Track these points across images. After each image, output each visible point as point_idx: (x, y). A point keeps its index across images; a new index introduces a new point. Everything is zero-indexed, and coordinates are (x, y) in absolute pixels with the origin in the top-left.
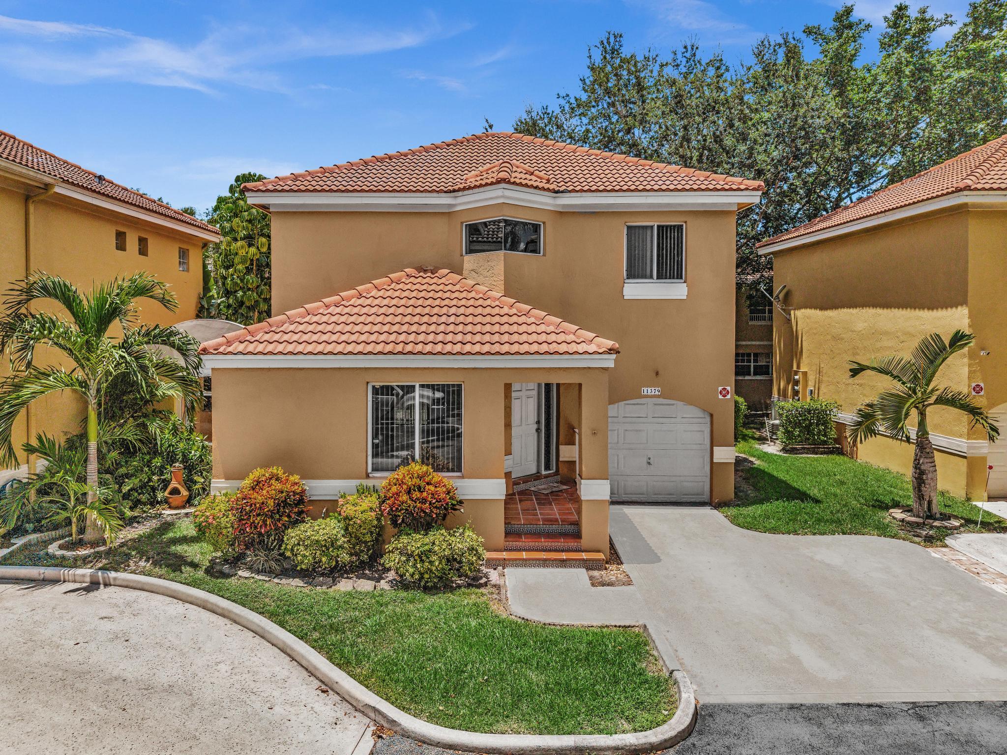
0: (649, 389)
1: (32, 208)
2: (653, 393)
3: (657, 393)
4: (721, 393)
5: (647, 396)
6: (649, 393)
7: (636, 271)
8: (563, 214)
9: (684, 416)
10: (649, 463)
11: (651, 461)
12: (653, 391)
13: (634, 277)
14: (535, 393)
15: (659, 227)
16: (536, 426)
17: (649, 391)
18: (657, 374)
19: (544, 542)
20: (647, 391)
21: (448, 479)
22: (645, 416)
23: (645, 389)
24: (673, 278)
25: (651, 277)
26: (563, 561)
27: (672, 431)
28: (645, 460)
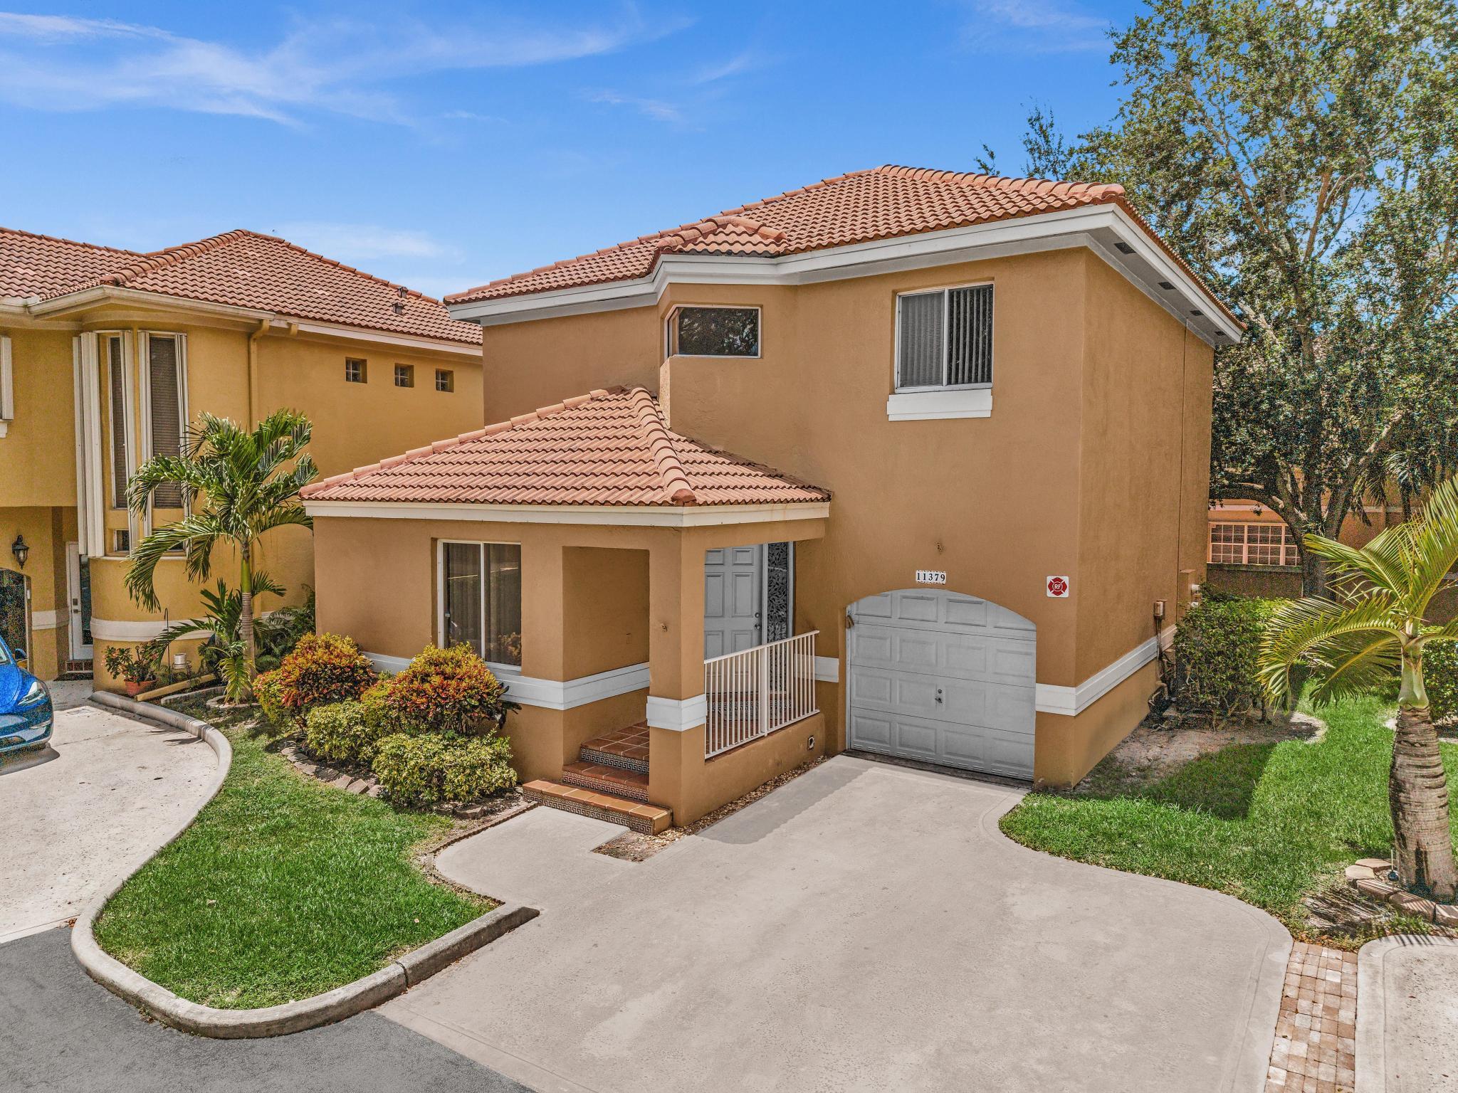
0: (928, 573)
1: (254, 347)
2: (933, 581)
3: (940, 581)
4: (1051, 586)
5: (924, 586)
6: (927, 580)
7: (915, 375)
8: (796, 290)
9: (1002, 624)
10: (940, 700)
11: (943, 696)
12: (935, 577)
13: (912, 384)
14: (754, 569)
15: (951, 293)
16: (755, 620)
17: (928, 576)
18: (940, 548)
19: (603, 781)
20: (923, 576)
21: (503, 673)
22: (934, 619)
23: (922, 573)
24: (976, 381)
25: (939, 382)
26: (606, 810)
27: (980, 649)
28: (933, 693)
